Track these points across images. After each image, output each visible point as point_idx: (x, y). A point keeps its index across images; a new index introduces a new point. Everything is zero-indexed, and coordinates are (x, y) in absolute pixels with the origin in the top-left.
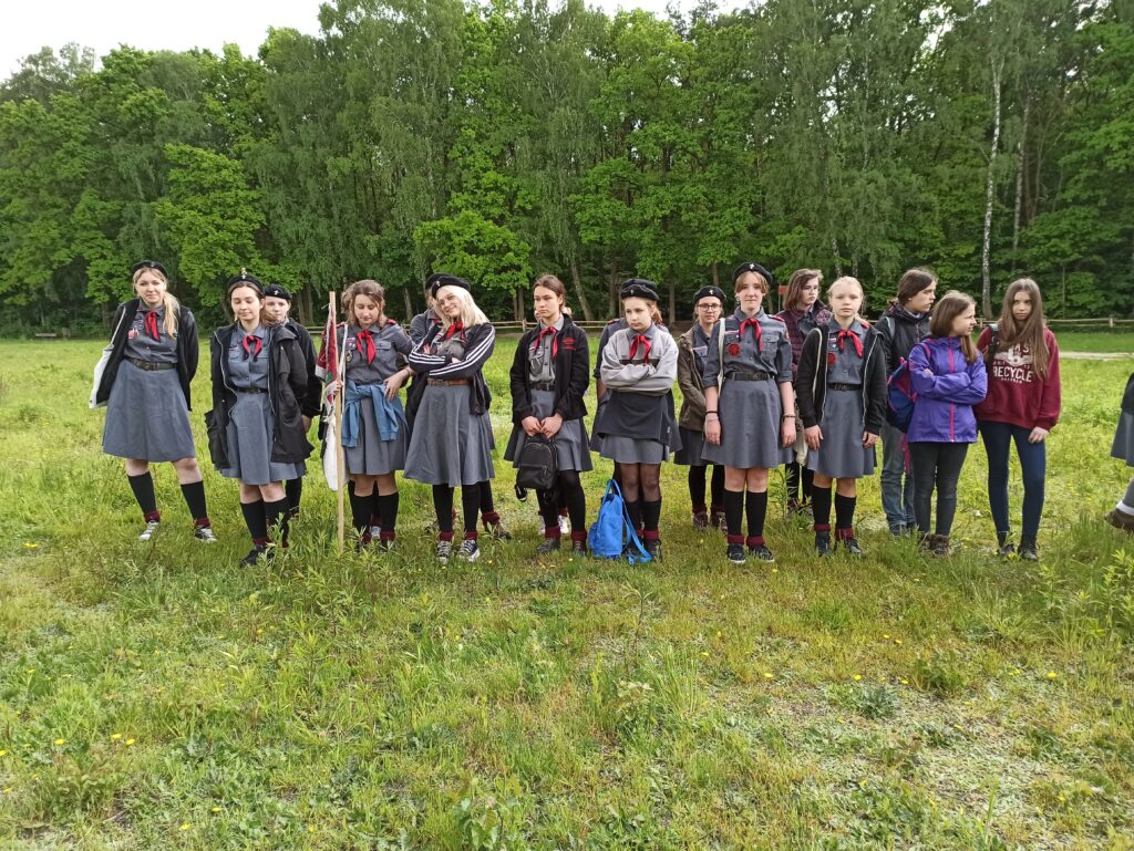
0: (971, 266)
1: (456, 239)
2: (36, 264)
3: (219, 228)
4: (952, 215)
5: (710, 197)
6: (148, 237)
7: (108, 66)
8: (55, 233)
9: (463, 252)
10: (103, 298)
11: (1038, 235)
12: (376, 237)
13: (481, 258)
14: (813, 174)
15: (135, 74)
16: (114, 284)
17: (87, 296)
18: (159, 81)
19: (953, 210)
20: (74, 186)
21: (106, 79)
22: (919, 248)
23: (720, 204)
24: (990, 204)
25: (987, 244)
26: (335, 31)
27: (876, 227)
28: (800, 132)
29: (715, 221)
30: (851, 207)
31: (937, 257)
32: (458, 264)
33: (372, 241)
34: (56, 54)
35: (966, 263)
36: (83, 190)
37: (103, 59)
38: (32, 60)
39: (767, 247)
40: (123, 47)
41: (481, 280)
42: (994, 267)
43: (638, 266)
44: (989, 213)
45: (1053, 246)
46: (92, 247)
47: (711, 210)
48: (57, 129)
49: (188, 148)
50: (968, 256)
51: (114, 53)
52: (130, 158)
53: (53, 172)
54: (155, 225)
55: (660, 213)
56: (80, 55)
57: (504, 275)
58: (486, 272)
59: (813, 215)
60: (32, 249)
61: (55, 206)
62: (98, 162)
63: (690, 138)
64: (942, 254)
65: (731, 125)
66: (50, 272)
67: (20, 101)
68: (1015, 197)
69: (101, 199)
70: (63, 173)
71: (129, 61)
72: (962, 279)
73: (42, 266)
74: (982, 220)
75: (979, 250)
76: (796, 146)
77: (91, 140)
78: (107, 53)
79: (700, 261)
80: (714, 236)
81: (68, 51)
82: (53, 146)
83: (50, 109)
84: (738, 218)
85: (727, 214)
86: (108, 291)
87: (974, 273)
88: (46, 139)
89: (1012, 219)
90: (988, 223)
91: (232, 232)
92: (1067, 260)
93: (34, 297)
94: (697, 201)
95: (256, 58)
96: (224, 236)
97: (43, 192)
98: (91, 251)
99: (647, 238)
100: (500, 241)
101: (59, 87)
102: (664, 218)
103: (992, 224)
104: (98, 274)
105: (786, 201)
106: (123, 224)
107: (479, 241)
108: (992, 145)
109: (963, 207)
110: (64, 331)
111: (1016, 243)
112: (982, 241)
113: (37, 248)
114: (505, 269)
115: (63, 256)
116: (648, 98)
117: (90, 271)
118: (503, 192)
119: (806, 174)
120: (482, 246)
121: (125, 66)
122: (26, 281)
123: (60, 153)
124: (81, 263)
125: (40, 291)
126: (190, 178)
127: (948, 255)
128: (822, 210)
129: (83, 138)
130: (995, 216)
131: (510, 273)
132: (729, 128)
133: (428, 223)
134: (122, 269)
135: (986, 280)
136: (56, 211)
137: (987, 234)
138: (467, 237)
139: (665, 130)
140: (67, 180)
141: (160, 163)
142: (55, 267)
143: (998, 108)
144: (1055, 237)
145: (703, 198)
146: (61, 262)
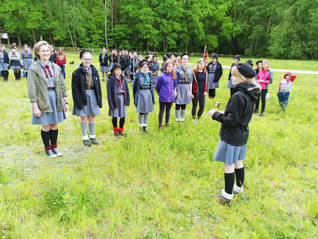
0: (103, 36)
4: (97, 22)
5: (28, 7)
11: (116, 30)
23: (32, 10)
24: (106, 21)
25: (106, 31)
31: (95, 33)
42: (107, 36)
43: (5, 26)
45: (120, 33)
50: (102, 33)
55: (12, 10)
59: (61, 18)
68: (111, 19)
74: (104, 24)
79: (28, 27)
80: (31, 20)
84: (38, 15)
85: (34, 13)
89: (111, 25)
92: (123, 37)
103: (107, 26)
105: (53, 12)
108: (105, 5)
109: (100, 20)
111: (112, 31)
119: (58, 5)
145: (26, 7)
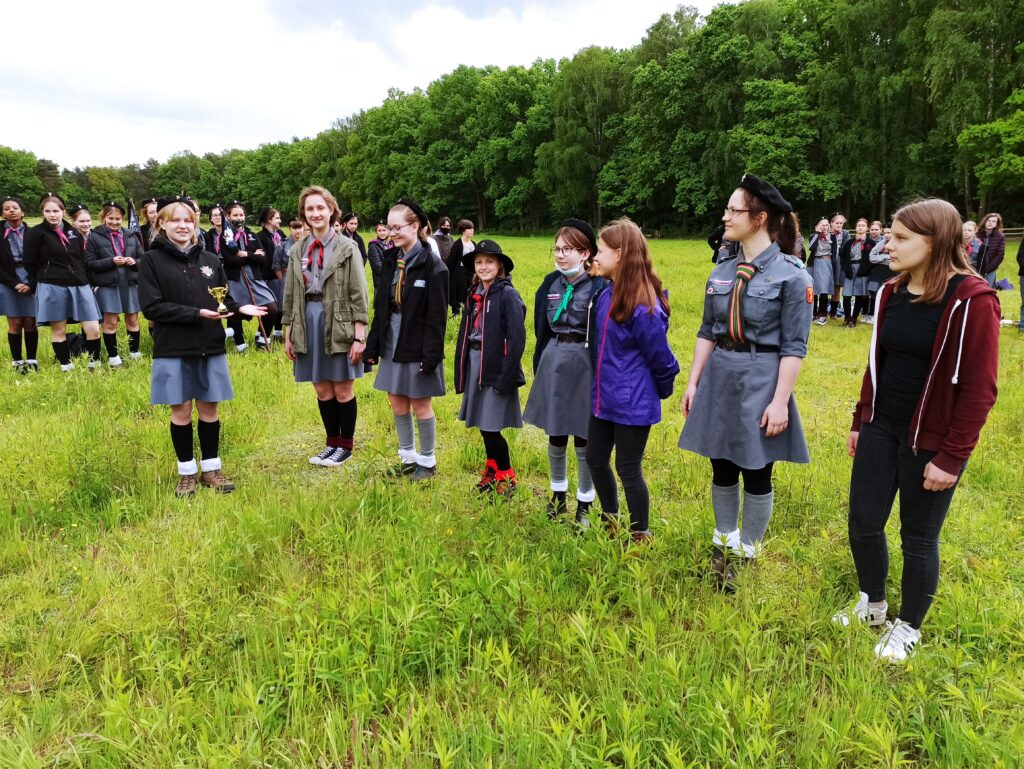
6: (721, 159)
7: (710, 23)
10: (685, 207)
15: (728, 25)
16: (693, 197)
18: (745, 28)
21: (707, 34)
33: (914, 149)
34: (673, 19)
36: (679, 126)
37: (706, 17)
40: (721, 5)
46: (680, 169)
49: (760, 82)
51: (714, 12)
54: (728, 148)
73: (647, 185)
78: (710, 12)
86: (688, 202)
88: (659, 89)
91: (788, 148)
93: (639, 207)
96: (782, 152)
97: (654, 130)
98: (680, 173)
101: (674, 46)
104: (683, 190)
106: (706, 150)
110: (657, 233)
117: (678, 188)
121: (721, 20)
122: (637, 196)
124: (673, 181)
125: (644, 202)
126: (761, 107)
134: (700, 185)
136: (661, 143)
138: (1018, 138)
140: (670, 120)
141: (738, 97)
142: (656, 185)
146: (660, 181)
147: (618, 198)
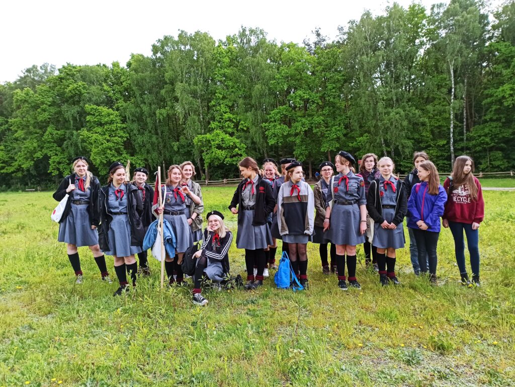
0: (445, 149)
1: (213, 143)
2: (27, 159)
3: (108, 141)
4: (435, 127)
5: (326, 122)
6: (76, 145)
7: (61, 73)
8: (35, 145)
9: (215, 149)
10: (55, 173)
11: (475, 135)
12: (177, 143)
13: (224, 151)
14: (371, 111)
15: (73, 75)
16: (61, 167)
17: (49, 172)
18: (83, 79)
19: (436, 125)
20: (44, 124)
21: (61, 79)
22: (421, 142)
23: (330, 125)
24: (452, 122)
25: (452, 140)
26: (159, 55)
27: (401, 134)
28: (364, 93)
29: (328, 132)
30: (389, 125)
31: (430, 146)
32: (214, 154)
33: (175, 145)
34: (39, 68)
35: (443, 149)
36: (48, 126)
37: (59, 70)
38: (28, 71)
39: (352, 143)
40: (68, 64)
41: (224, 161)
42: (455, 149)
43: (294, 153)
44: (452, 126)
45: (482, 140)
46: (51, 151)
47: (326, 127)
48: (38, 100)
49: (95, 107)
50: (444, 145)
51: (64, 67)
52: (69, 111)
53: (36, 118)
54: (80, 140)
55: (303, 129)
56: (49, 68)
57: (234, 159)
58: (226, 157)
59: (372, 129)
60: (26, 152)
61: (36, 133)
62: (56, 113)
63: (315, 96)
64: (432, 145)
65: (334, 90)
66: (33, 162)
67: (22, 89)
68: (463, 118)
69: (56, 129)
70: (40, 118)
71: (70, 70)
72: (442, 156)
73: (29, 160)
74: (449, 129)
75: (448, 143)
76: (363, 99)
77: (53, 104)
78: (61, 67)
79: (322, 150)
80: (328, 139)
81: (44, 67)
82: (36, 107)
83: (35, 92)
84: (339, 130)
85: (333, 129)
86: (58, 169)
87: (447, 153)
88: (33, 104)
89: (463, 128)
90: (452, 130)
91: (114, 143)
92: (489, 146)
93: (25, 173)
94: (320, 123)
95: (126, 67)
96: (111, 144)
97: (31, 127)
98: (51, 152)
99: (298, 141)
100: (232, 144)
101: (39, 82)
102: (305, 131)
103: (453, 131)
104: (54, 162)
105: (360, 123)
106: (66, 140)
107: (223, 143)
108: (451, 96)
109: (440, 124)
110: (38, 188)
111: (465, 139)
112: (450, 138)
113: (28, 152)
114: (235, 156)
115: (39, 155)
116: (296, 80)
117: (51, 161)
118: (233, 122)
119: (368, 111)
120: (224, 145)
121: (69, 73)
122: (23, 166)
123: (39, 110)
124: (46, 158)
125: (28, 170)
126: (96, 120)
127: (435, 145)
128: (376, 126)
129: (50, 103)
130: (455, 127)
131: (237, 157)
132: (333, 92)
133: (200, 136)
134: (64, 160)
135: (453, 156)
136: (36, 135)
137: (451, 135)
138: (217, 142)
139: (304, 93)
140: (41, 122)
141: (83, 113)
142: (35, 159)
143: (453, 80)
144: (483, 136)
145: (322, 122)
146: (38, 158)
147: (9, 168)
